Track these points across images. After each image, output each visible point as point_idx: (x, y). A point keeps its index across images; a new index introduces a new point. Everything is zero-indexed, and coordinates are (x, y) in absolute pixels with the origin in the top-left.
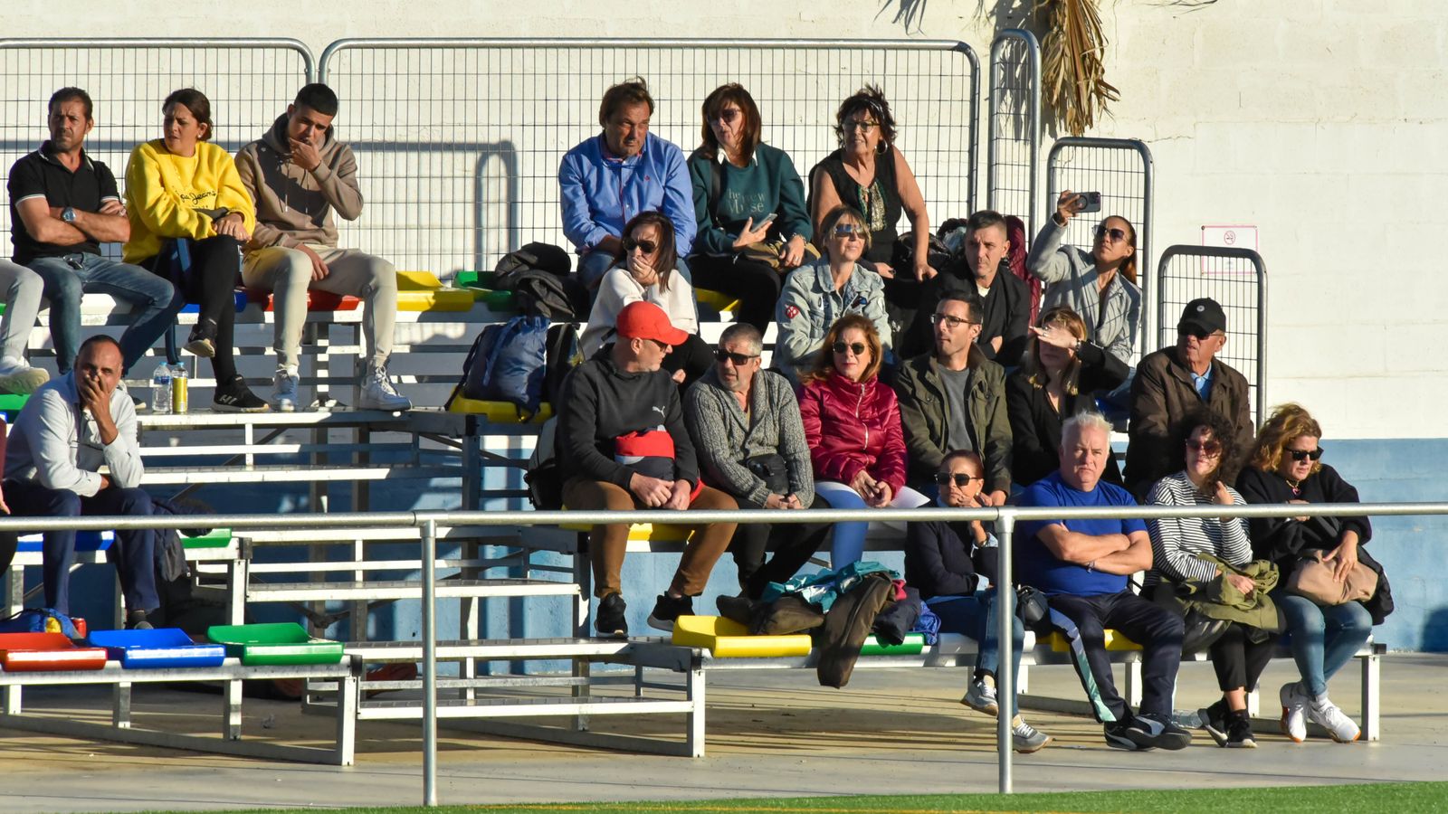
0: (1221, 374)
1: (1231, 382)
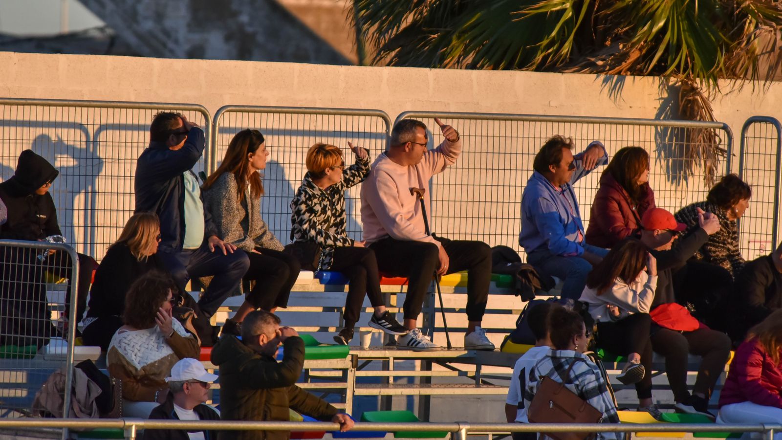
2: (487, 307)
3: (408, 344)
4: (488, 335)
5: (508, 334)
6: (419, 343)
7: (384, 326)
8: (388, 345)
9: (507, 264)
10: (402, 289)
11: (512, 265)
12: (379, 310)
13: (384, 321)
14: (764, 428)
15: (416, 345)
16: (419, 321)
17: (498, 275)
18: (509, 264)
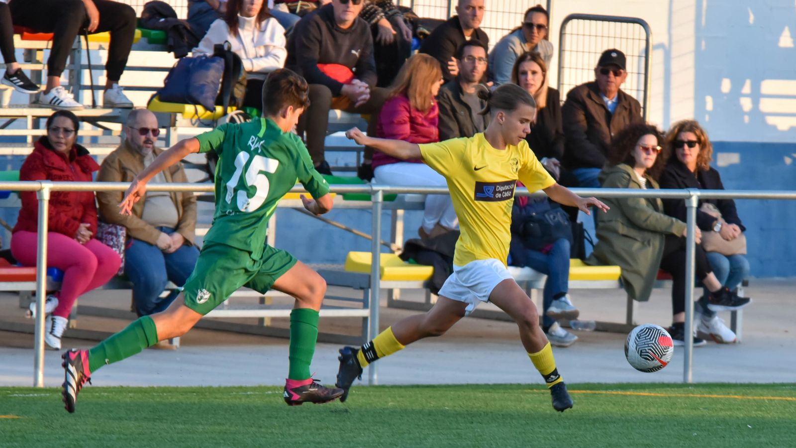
0: (623, 99)
1: (630, 105)
2: (129, 64)
3: (51, 102)
4: (127, 93)
5: (154, 92)
6: (62, 101)
7: (15, 83)
8: (34, 103)
9: (159, 19)
10: (48, 45)
11: (165, 21)
12: (11, 67)
13: (15, 78)
14: (372, 189)
15: (59, 104)
16: (64, 79)
17: (149, 31)
18: (162, 20)
